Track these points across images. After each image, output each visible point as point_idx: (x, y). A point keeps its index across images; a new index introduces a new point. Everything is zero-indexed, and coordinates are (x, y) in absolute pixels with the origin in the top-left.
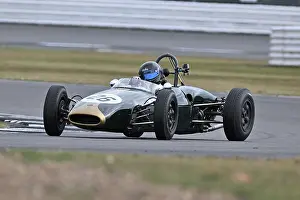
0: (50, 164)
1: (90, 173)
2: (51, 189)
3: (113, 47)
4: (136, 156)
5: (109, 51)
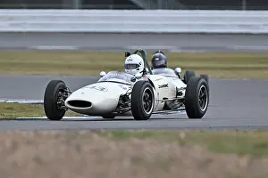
0: (136, 141)
1: (167, 146)
2: (136, 160)
3: (183, 48)
4: (202, 132)
5: (179, 51)
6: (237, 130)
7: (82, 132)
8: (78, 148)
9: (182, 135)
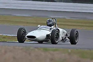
6: (90, 50)
7: (31, 48)
8: (30, 54)
9: (70, 51)
